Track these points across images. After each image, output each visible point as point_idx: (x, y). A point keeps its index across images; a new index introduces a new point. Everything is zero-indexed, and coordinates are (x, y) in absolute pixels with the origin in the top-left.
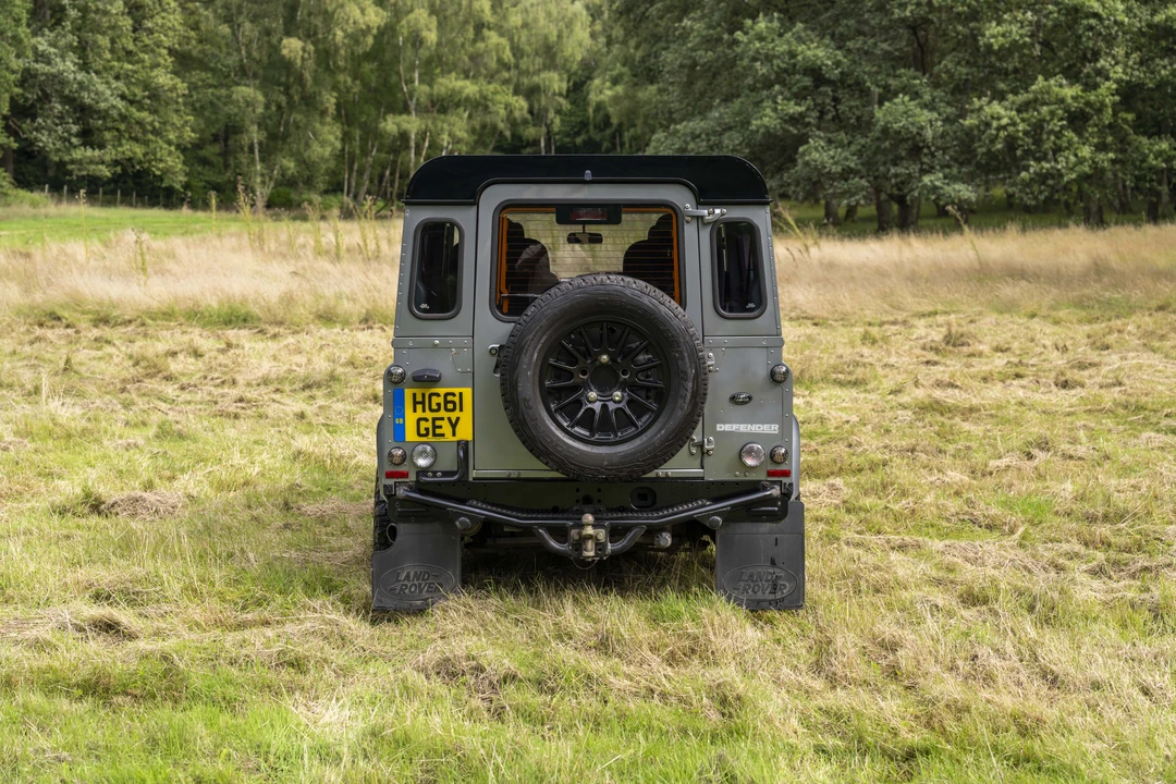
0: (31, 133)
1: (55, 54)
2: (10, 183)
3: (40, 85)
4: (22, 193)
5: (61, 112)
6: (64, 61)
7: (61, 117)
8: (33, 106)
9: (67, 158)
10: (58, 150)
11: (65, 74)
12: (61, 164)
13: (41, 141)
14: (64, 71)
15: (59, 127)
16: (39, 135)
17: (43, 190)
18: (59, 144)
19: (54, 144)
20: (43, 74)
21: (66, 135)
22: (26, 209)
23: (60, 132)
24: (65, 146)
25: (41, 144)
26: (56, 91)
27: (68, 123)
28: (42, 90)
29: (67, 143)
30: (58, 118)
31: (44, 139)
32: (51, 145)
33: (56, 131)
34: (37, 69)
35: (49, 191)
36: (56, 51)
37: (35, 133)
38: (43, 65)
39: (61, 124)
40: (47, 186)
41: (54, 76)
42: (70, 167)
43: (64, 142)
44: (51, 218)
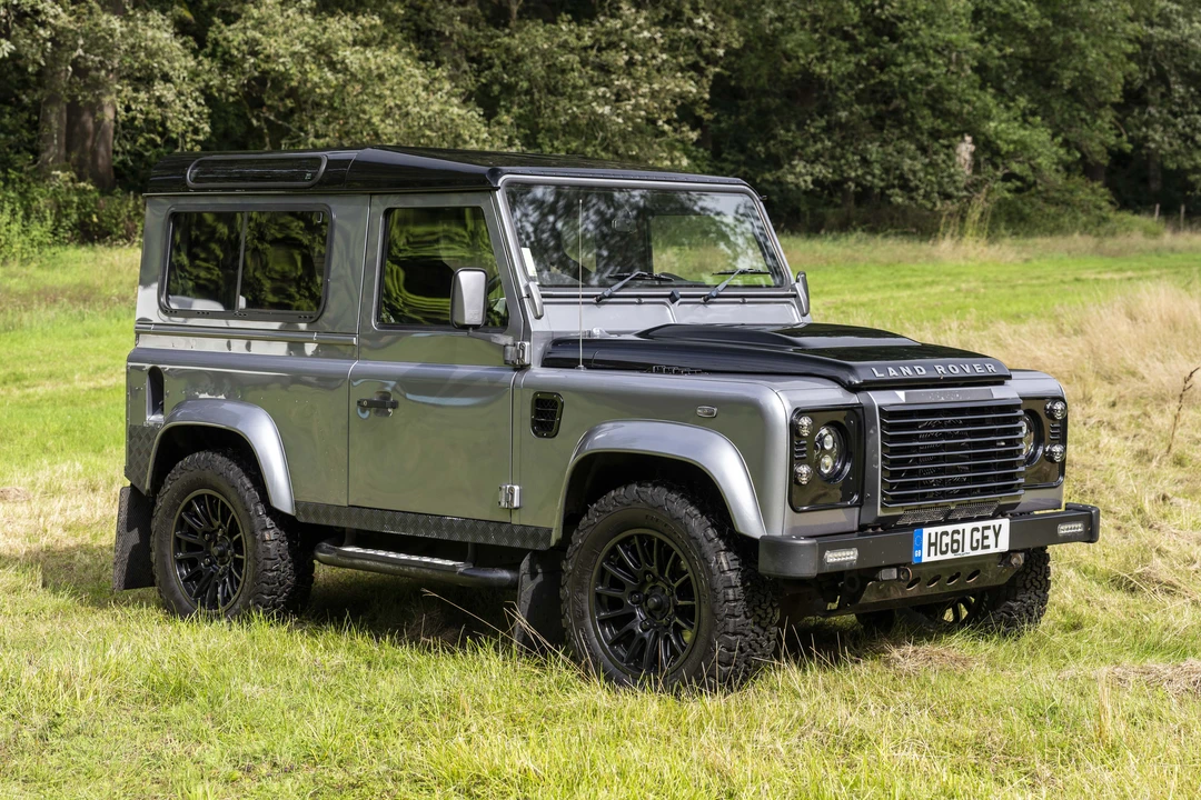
0: (1139, 129)
1: (1178, 13)
2: (1111, 203)
3: (1154, 59)
4: (1127, 216)
5: (1181, 97)
6: (1191, 22)
7: (1184, 105)
8: (1143, 89)
9: (1188, 165)
10: (1176, 153)
11: (1193, 41)
12: (1181, 173)
13: (1154, 140)
14: (1190, 36)
15: (1179, 119)
16: (1151, 133)
17: (1152, 212)
18: (1177, 143)
19: (1171, 145)
20: (1160, 42)
21: (1188, 130)
22: (1137, 238)
23: (1180, 127)
24: (1187, 147)
25: (1153, 146)
26: (1177, 66)
27: (1192, 112)
28: (1157, 65)
29: (1189, 143)
30: (1179, 105)
31: (1157, 137)
32: (1167, 146)
33: (1175, 125)
34: (1151, 36)
35: (1160, 214)
36: (1180, 8)
37: (1144, 129)
38: (1161, 29)
39: (1182, 115)
40: (1158, 206)
41: (1174, 44)
42: (1192, 178)
43: (1185, 141)
44: (1180, 252)
